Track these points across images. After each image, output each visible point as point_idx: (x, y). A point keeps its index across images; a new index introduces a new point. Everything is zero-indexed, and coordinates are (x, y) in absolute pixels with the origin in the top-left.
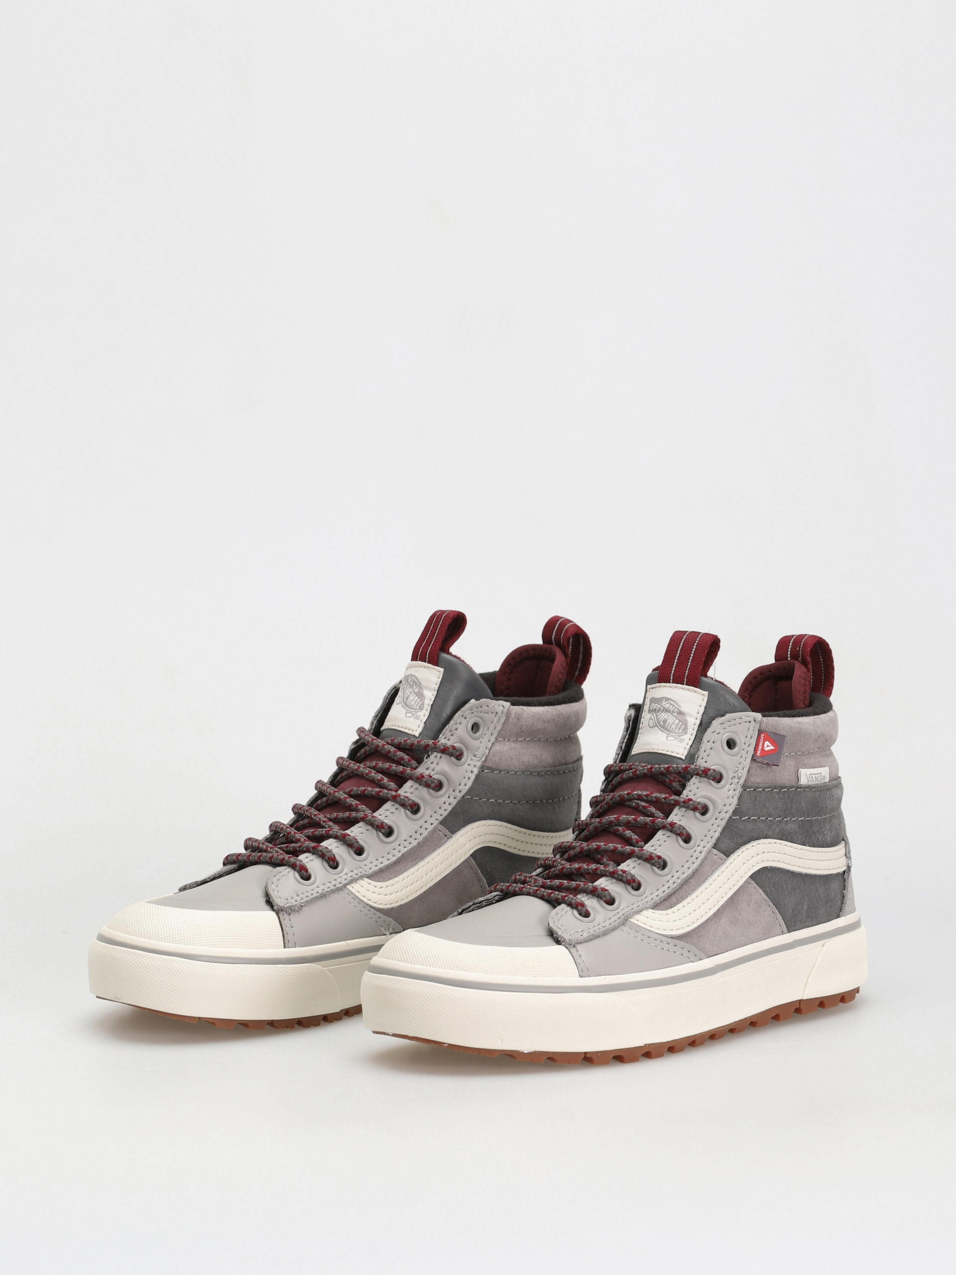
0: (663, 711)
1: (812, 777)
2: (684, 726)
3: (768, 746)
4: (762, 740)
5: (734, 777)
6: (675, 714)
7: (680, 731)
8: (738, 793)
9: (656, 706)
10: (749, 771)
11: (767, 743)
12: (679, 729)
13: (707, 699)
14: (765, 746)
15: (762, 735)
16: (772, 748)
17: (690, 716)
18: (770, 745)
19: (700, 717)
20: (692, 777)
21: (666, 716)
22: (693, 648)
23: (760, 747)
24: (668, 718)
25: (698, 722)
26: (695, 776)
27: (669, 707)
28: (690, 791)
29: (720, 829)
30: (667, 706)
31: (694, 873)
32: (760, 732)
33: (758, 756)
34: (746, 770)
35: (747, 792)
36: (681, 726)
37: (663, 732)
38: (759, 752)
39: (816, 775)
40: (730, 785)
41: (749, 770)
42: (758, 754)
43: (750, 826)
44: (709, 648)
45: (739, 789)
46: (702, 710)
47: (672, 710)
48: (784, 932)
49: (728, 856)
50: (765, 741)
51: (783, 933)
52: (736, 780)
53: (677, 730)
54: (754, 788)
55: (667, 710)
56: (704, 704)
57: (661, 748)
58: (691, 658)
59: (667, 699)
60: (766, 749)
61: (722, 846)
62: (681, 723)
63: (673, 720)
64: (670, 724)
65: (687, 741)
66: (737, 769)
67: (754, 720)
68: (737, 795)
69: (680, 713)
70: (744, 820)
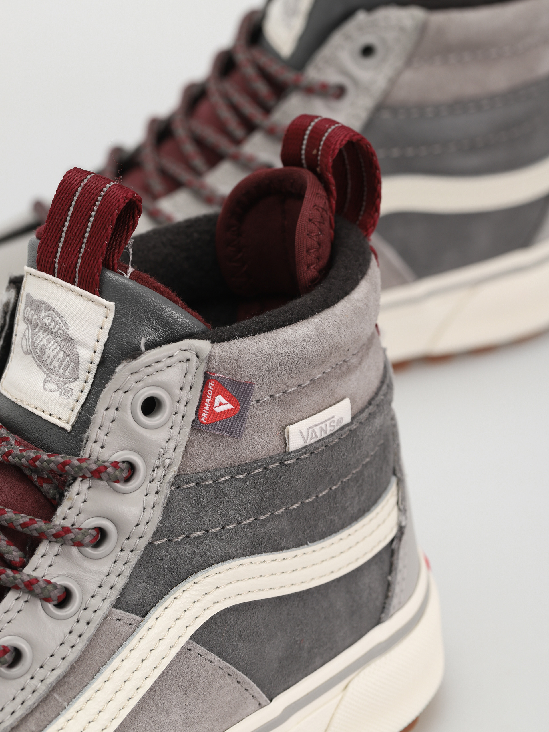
0: (41, 328)
1: (314, 431)
2: (73, 364)
3: (221, 404)
4: (210, 391)
5: (158, 467)
6: (59, 340)
7: (67, 373)
8: (162, 500)
9: (32, 316)
10: (186, 451)
11: (219, 399)
12: (65, 369)
13: (113, 314)
14: (217, 404)
15: (211, 384)
16: (229, 406)
17: (84, 345)
18: (224, 401)
19: (100, 348)
20: (75, 479)
21: (45, 341)
22: (91, 216)
23: (207, 406)
24: (47, 345)
25: (97, 359)
26: (80, 479)
27: (50, 324)
28: (70, 509)
29: (128, 571)
30: (47, 321)
31: (73, 668)
32: (207, 377)
33: (202, 422)
34: (181, 449)
35: (182, 491)
36: (68, 365)
37: (41, 368)
38: (205, 415)
39: (323, 426)
40: (150, 482)
41: (186, 447)
42: (203, 420)
43: (188, 550)
44: (115, 221)
45: (166, 490)
46: (104, 336)
47: (54, 331)
48: (263, 703)
49: (144, 614)
50: (215, 395)
51: (261, 706)
52: (160, 473)
53: (61, 371)
54: (196, 482)
55: (46, 330)
56: (108, 324)
57: (34, 403)
58: (87, 235)
59: (49, 308)
60: (218, 410)
61: (132, 598)
62: (68, 358)
63: (55, 352)
64: (51, 358)
65: (76, 394)
66: (162, 451)
67: (198, 357)
68: (161, 504)
69: (69, 340)
70: (178, 542)
